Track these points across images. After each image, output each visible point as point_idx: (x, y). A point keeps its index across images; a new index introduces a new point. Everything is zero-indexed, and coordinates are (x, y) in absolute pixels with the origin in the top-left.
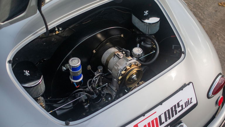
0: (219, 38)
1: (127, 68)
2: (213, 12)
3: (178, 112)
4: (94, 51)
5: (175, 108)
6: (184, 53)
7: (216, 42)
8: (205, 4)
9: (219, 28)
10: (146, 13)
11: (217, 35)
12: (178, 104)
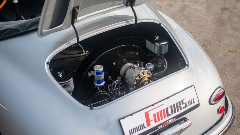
0: (228, 76)
1: (141, 75)
2: (223, 56)
3: (182, 108)
4: (114, 64)
5: (180, 104)
6: (187, 66)
7: (224, 80)
8: (215, 50)
9: (228, 68)
10: (157, 38)
11: (226, 74)
12: (182, 101)
